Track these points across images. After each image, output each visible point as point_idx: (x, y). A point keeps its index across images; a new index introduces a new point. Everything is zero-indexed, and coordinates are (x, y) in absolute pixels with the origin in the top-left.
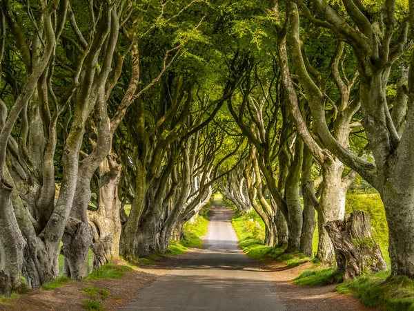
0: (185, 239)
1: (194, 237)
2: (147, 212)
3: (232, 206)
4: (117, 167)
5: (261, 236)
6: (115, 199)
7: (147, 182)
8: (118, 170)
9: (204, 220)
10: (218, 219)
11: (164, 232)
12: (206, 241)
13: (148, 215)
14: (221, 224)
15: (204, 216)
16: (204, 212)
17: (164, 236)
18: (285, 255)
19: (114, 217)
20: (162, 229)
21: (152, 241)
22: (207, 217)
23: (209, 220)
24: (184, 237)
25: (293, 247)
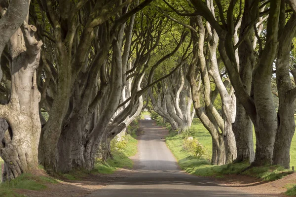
0: (112, 159)
1: (123, 157)
2: (71, 116)
3: (164, 125)
4: (36, 45)
6: (33, 88)
8: (37, 49)
9: (132, 139)
10: (147, 139)
11: (89, 146)
13: (72, 119)
14: (152, 143)
15: (132, 135)
16: (132, 130)
17: (89, 151)
18: (255, 169)
19: (32, 113)
20: (87, 142)
21: (76, 154)
22: (135, 136)
23: (138, 139)
24: (111, 156)
25: (262, 159)
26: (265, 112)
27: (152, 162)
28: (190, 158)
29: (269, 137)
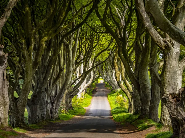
0: (73, 110)
1: (80, 108)
2: (37, 91)
3: (109, 87)
4: (4, 56)
5: (126, 106)
6: (4, 80)
7: (33, 68)
8: (5, 58)
9: (89, 96)
10: (97, 96)
11: (54, 105)
12: (88, 110)
14: (100, 98)
15: (89, 94)
16: (90, 90)
17: (54, 108)
18: (138, 121)
19: (3, 95)
20: (53, 103)
21: (43, 112)
22: (91, 94)
23: (92, 96)
24: (72, 108)
25: (144, 114)
26: (145, 87)
27: (97, 110)
28: (118, 108)
29: (148, 102)
